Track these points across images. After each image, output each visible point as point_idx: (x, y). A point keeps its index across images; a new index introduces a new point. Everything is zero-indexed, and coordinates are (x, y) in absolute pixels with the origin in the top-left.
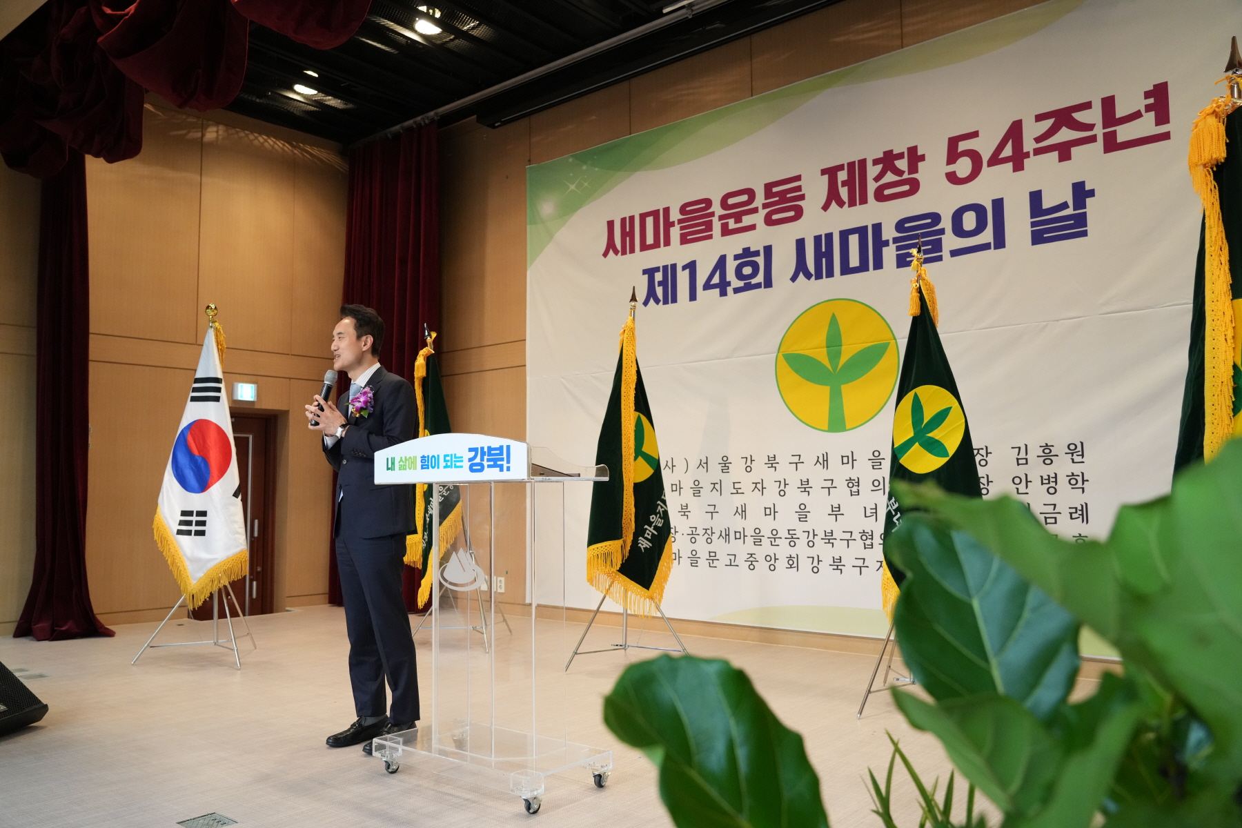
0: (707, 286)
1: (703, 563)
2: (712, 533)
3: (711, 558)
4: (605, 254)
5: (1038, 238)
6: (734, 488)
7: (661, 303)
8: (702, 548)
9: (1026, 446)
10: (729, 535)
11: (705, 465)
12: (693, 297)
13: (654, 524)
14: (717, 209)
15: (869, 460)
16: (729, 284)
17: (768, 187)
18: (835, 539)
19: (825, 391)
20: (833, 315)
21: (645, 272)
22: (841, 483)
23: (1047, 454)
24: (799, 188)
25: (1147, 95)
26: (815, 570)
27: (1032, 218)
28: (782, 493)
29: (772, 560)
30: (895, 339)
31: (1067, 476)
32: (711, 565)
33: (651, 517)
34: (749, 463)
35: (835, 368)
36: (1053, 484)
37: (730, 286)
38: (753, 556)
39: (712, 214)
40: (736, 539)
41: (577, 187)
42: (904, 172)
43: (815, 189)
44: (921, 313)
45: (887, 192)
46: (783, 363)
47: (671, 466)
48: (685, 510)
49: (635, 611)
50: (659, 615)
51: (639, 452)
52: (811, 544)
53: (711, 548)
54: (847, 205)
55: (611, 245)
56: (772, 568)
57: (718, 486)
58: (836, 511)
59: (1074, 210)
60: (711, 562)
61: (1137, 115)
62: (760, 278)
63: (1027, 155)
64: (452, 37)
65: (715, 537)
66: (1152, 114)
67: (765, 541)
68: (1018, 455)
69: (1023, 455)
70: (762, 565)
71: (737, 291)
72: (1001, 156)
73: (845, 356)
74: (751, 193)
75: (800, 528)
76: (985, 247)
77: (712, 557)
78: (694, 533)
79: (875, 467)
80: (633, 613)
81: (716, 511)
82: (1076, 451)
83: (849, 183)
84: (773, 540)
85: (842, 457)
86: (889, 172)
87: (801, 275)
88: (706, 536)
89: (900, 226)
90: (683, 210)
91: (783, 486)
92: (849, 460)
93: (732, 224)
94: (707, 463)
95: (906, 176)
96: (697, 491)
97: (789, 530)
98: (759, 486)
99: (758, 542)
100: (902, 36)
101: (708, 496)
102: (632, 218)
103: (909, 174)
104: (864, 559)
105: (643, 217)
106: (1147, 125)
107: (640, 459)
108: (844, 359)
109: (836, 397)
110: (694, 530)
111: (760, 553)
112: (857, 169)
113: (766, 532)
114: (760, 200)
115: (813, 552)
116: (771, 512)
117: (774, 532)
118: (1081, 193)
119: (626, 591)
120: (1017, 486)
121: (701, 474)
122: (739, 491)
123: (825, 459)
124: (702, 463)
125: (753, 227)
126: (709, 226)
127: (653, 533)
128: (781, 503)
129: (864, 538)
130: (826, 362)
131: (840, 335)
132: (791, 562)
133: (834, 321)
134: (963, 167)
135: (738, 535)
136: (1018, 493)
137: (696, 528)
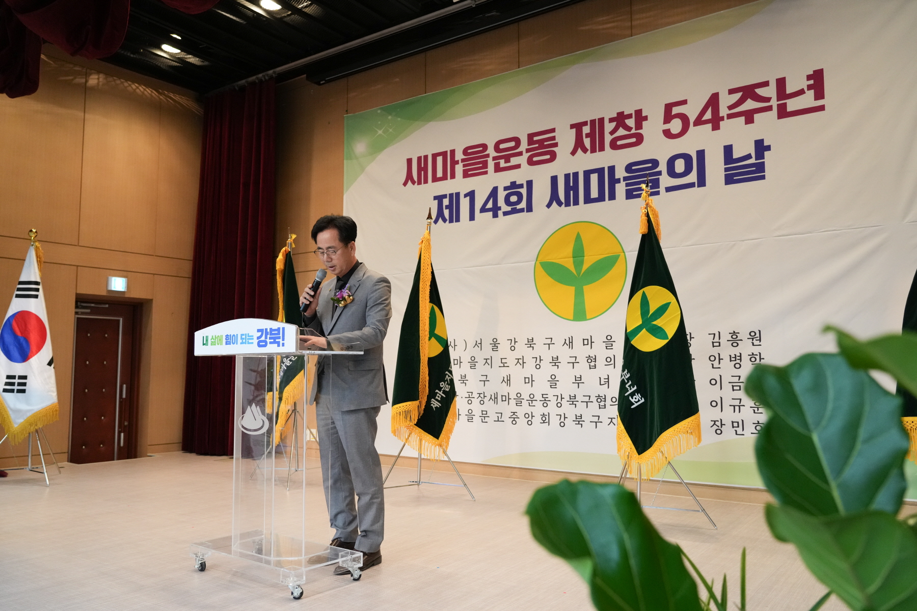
0: (483, 210)
1: (477, 419)
2: (484, 396)
4: (405, 184)
5: (729, 180)
6: (502, 363)
7: (448, 221)
8: (476, 408)
9: (719, 332)
10: (497, 398)
11: (480, 345)
12: (472, 218)
13: (443, 389)
14: (491, 151)
15: (604, 342)
16: (500, 208)
17: (530, 137)
18: (578, 401)
19: (571, 290)
20: (578, 233)
21: (435, 198)
22: (582, 360)
23: (735, 339)
24: (553, 138)
25: (809, 77)
26: (562, 424)
27: (725, 165)
28: (538, 367)
29: (529, 417)
30: (624, 252)
31: (749, 355)
32: (483, 421)
33: (441, 384)
34: (513, 344)
35: (579, 273)
36: (738, 361)
37: (500, 210)
38: (515, 414)
39: (488, 156)
40: (502, 401)
41: (383, 132)
42: (632, 128)
43: (565, 140)
44: (648, 232)
45: (619, 143)
46: (540, 269)
47: (453, 346)
48: (464, 379)
49: (427, 456)
50: (446, 459)
51: (432, 334)
52: (559, 405)
53: (484, 408)
54: (589, 151)
55: (409, 177)
56: (530, 423)
57: (489, 361)
58: (578, 381)
59: (756, 160)
60: (483, 418)
61: (801, 92)
62: (523, 205)
63: (722, 119)
64: (290, 13)
65: (486, 400)
66: (812, 92)
67: (525, 403)
68: (714, 339)
69: (717, 339)
70: (522, 421)
71: (505, 214)
72: (704, 119)
73: (587, 264)
74: (517, 141)
75: (551, 393)
76: (691, 185)
77: (484, 415)
78: (470, 396)
79: (608, 348)
80: (426, 457)
81: (487, 380)
82: (756, 337)
83: (591, 135)
84: (530, 402)
85: (584, 340)
86: (621, 128)
87: (554, 203)
88: (480, 399)
89: (628, 168)
90: (465, 152)
91: (538, 360)
92: (588, 342)
93: (503, 164)
94: (481, 343)
95: (633, 131)
96: (473, 364)
97: (543, 395)
98: (521, 361)
99: (519, 403)
100: (631, 27)
101: (481, 368)
102: (426, 157)
103: (636, 130)
104: (599, 416)
105: (435, 156)
106: (808, 100)
107: (433, 339)
108: (585, 267)
109: (579, 295)
110: (470, 394)
111: (521, 411)
112: (597, 125)
113: (525, 396)
114: (524, 146)
115: (560, 411)
116: (529, 380)
117: (532, 396)
118: (761, 147)
119: (421, 440)
120: (712, 362)
121: (476, 352)
122: (506, 365)
123: (571, 341)
124: (477, 344)
125: (518, 166)
126: (485, 164)
127: (442, 396)
128: (537, 375)
129: (599, 400)
130: (572, 268)
131: (583, 248)
132: (544, 419)
133: (578, 238)
134: (676, 126)
135: (504, 398)
136: (713, 368)
137: (472, 393)
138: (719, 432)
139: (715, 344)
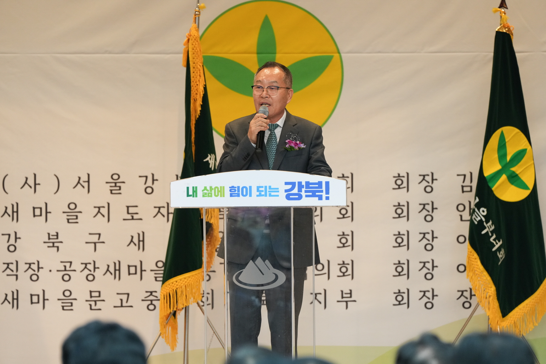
1: (81, 305)
2: (95, 268)
3: (93, 299)
6: (128, 213)
8: (80, 287)
9: (471, 173)
10: (119, 270)
11: (86, 185)
20: (266, 17)
30: (339, 53)
32: (93, 307)
38: (154, 294)
40: (129, 274)
47: (32, 185)
53: (93, 286)
57: (104, 211)
60: (93, 303)
65: (98, 273)
68: (464, 182)
69: (467, 182)
78: (68, 268)
81: (101, 240)
88: (86, 272)
94: (88, 182)
96: (73, 215)
98: (164, 211)
101: (89, 222)
110: (68, 265)
120: (461, 213)
121: (79, 195)
122: (135, 216)
124: (81, 182)
131: (274, 41)
133: (266, 25)
135: (132, 270)
136: (462, 220)
137: (71, 263)
138: (467, 305)
139: (465, 189)
